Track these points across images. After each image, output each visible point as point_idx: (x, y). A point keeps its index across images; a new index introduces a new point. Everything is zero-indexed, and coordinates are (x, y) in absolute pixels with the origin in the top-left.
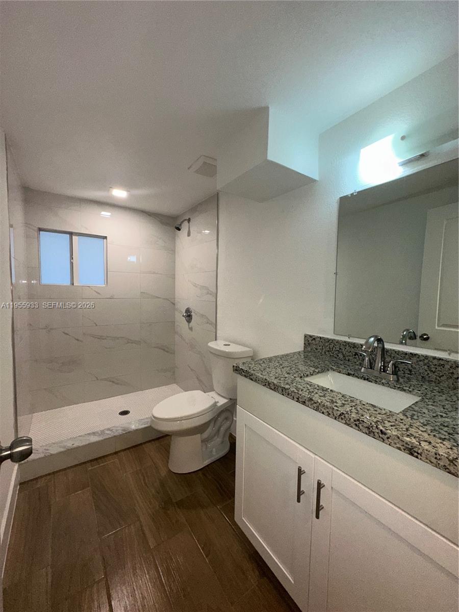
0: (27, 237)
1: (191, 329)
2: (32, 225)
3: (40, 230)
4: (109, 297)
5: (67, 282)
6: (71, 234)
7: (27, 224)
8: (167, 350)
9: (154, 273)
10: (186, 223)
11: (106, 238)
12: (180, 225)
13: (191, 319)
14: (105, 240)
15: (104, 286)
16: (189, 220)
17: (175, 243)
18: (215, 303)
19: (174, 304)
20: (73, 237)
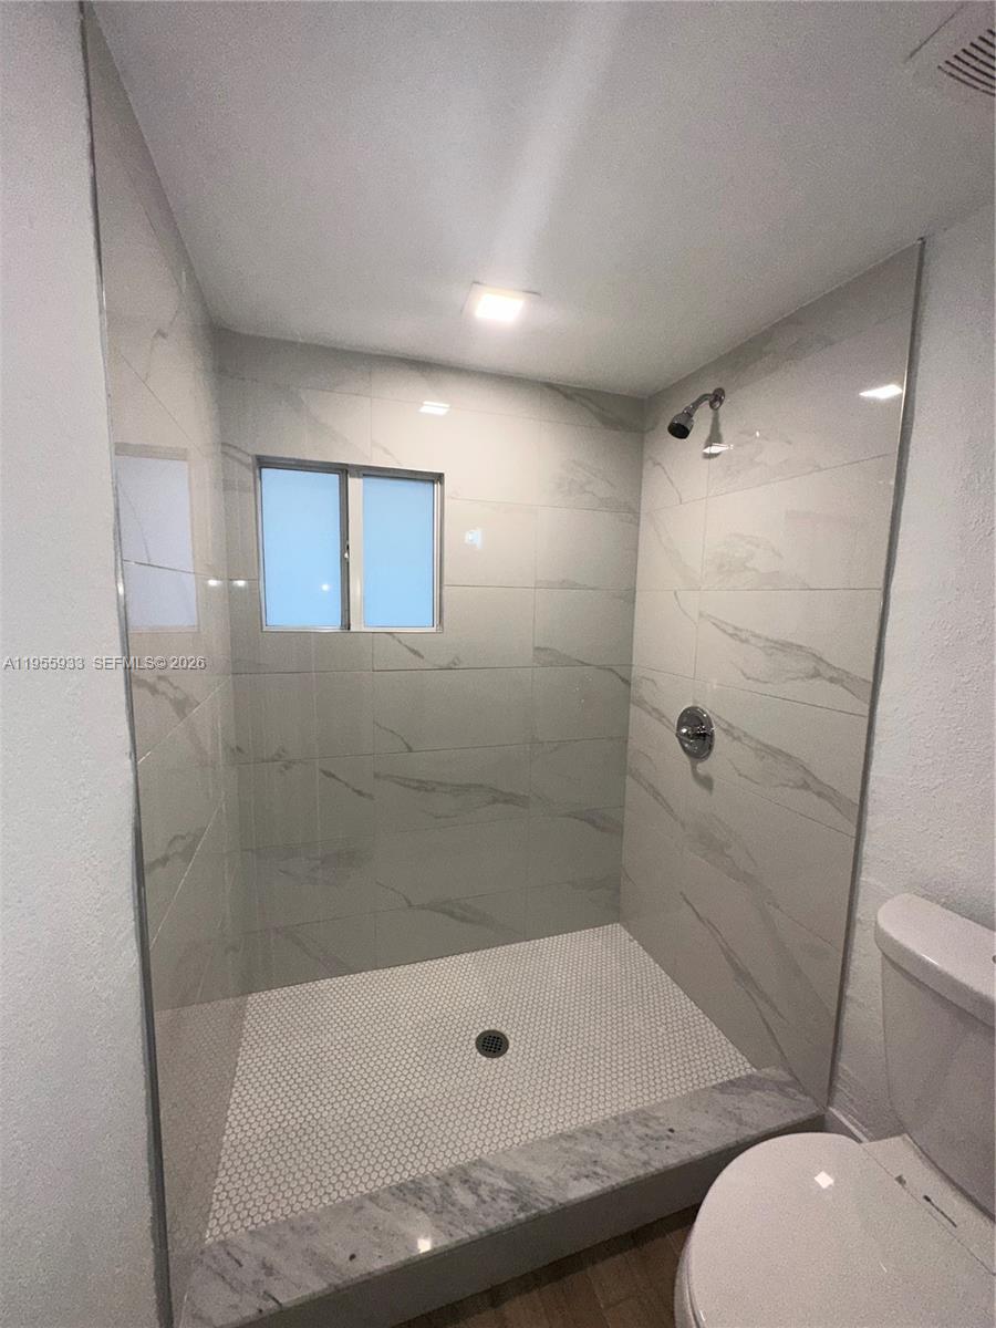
0: (227, 486)
1: (706, 782)
2: (240, 450)
3: (263, 463)
4: (444, 663)
5: (331, 624)
6: (344, 471)
7: (226, 447)
8: (605, 823)
9: (573, 586)
10: (705, 406)
11: (438, 478)
12: (689, 415)
13: (710, 747)
14: (437, 487)
15: (434, 630)
16: (717, 398)
17: (639, 486)
18: (866, 721)
19: (627, 682)
20: (350, 480)
